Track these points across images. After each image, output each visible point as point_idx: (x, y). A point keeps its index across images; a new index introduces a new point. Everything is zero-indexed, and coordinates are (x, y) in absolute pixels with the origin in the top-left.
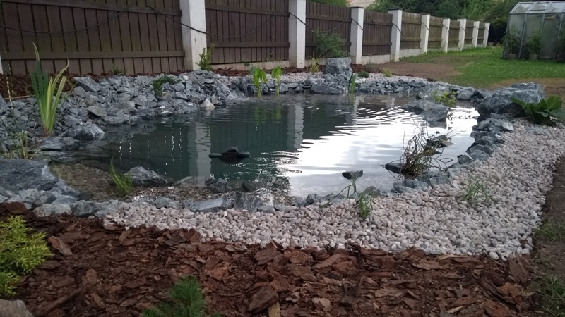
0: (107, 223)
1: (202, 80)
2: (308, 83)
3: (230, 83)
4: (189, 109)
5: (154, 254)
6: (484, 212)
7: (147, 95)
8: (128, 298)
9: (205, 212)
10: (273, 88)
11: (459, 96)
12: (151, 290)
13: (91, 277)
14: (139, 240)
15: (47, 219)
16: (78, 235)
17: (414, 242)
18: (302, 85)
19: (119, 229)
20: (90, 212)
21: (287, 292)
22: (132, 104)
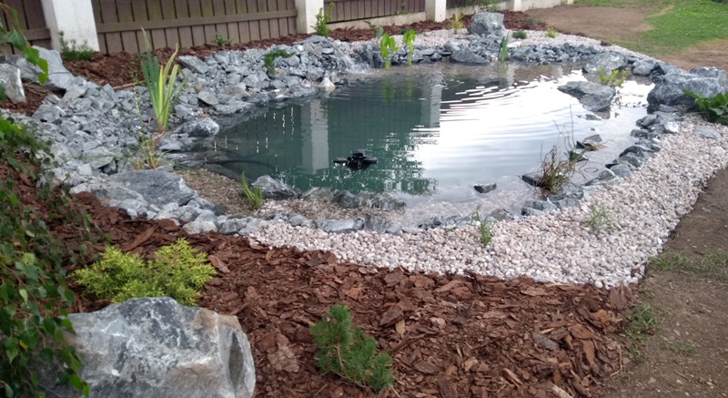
0: (252, 243)
1: (319, 50)
2: (447, 48)
3: (352, 52)
4: (306, 92)
5: (298, 273)
6: (604, 239)
7: (258, 74)
8: (285, 311)
9: (338, 233)
10: (404, 56)
11: (636, 70)
12: (302, 305)
13: (251, 293)
14: (283, 260)
15: (198, 237)
16: (230, 254)
17: (527, 270)
18: (440, 51)
19: (264, 249)
20: (235, 230)
21: (411, 312)
22: (243, 86)
